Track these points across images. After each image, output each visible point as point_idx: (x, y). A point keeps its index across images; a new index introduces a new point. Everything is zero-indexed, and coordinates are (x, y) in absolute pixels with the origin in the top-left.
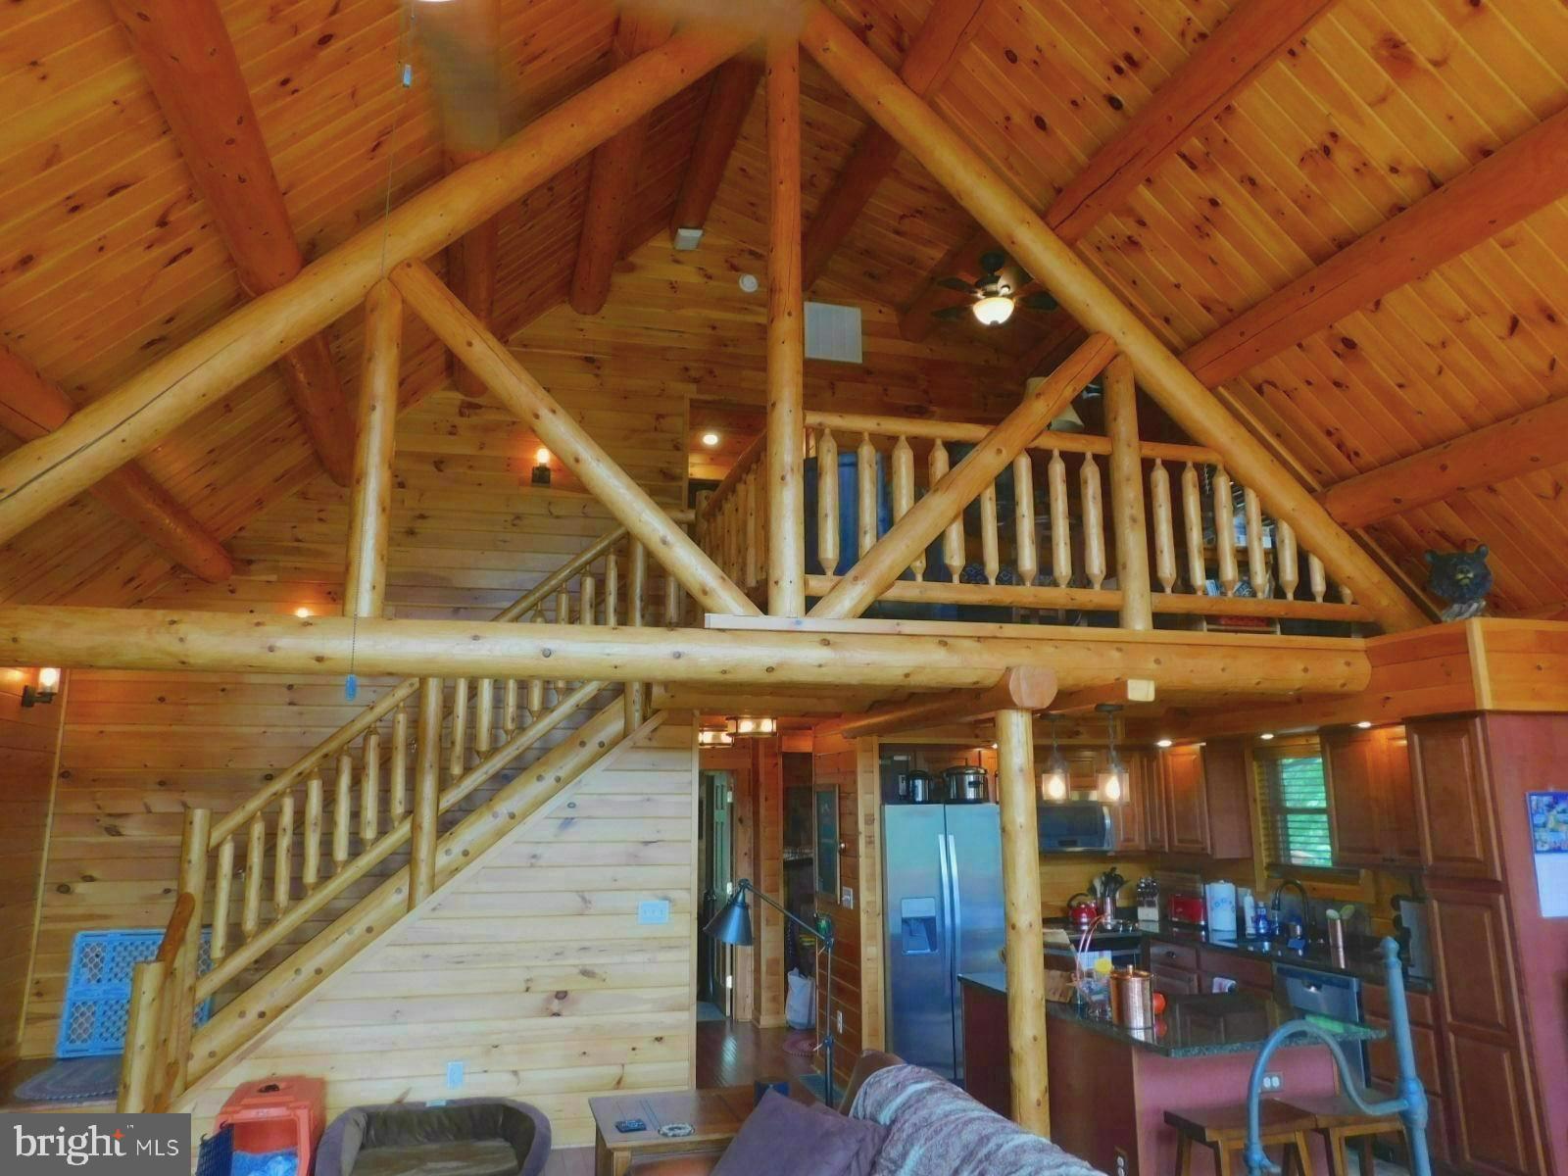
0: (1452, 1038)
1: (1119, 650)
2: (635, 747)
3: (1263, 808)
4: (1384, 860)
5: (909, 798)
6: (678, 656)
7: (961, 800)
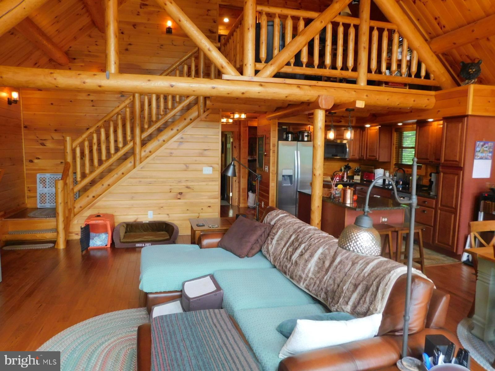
0: (439, 211)
1: (355, 91)
2: (201, 120)
3: (396, 147)
4: (430, 162)
5: (287, 139)
6: (214, 88)
7: (303, 140)
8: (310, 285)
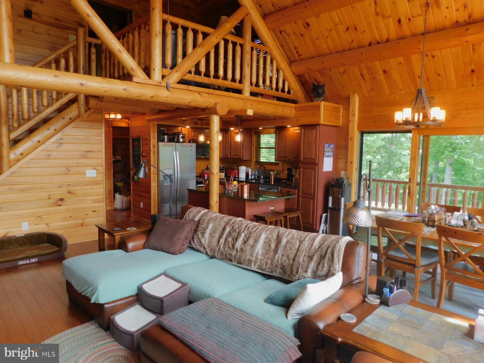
0: (301, 198)
1: (242, 101)
2: (83, 120)
3: (256, 147)
4: (289, 159)
5: (163, 141)
6: (125, 90)
7: (178, 141)
8: (262, 265)
